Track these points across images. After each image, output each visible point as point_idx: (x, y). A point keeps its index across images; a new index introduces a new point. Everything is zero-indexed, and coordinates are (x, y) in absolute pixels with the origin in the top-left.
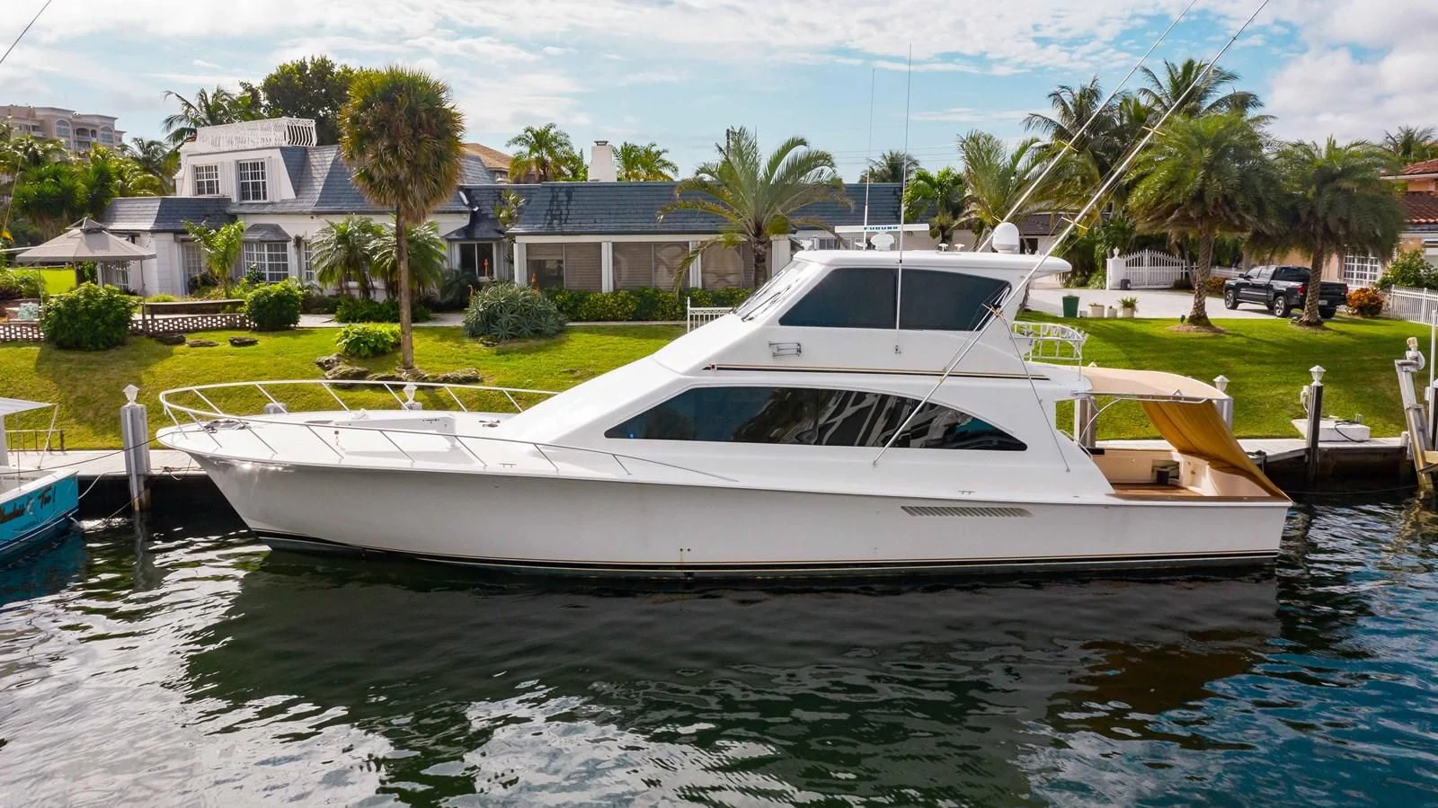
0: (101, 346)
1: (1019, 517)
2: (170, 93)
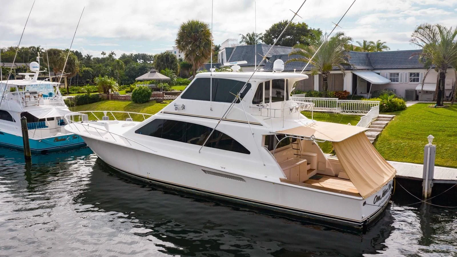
0: (141, 102)
1: (242, 181)
2: (240, 34)
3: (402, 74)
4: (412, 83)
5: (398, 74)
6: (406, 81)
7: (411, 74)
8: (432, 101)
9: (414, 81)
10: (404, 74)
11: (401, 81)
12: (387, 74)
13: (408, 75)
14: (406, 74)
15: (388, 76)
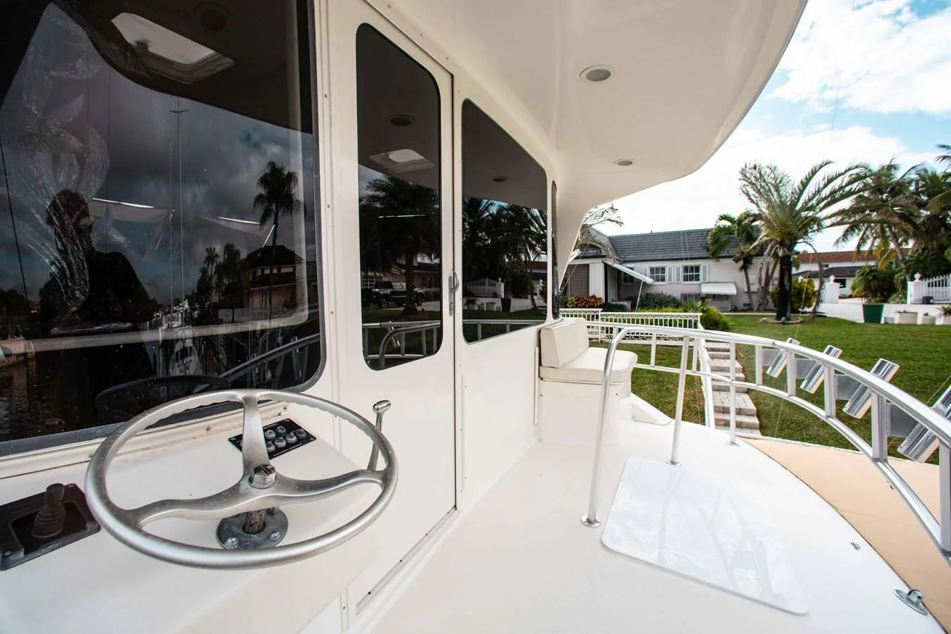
3: (670, 269)
4: (689, 282)
5: (663, 269)
6: (678, 280)
7: (686, 269)
8: (731, 311)
9: (691, 278)
10: (674, 269)
11: (670, 280)
12: (645, 269)
13: (681, 270)
14: (678, 268)
15: (648, 271)
